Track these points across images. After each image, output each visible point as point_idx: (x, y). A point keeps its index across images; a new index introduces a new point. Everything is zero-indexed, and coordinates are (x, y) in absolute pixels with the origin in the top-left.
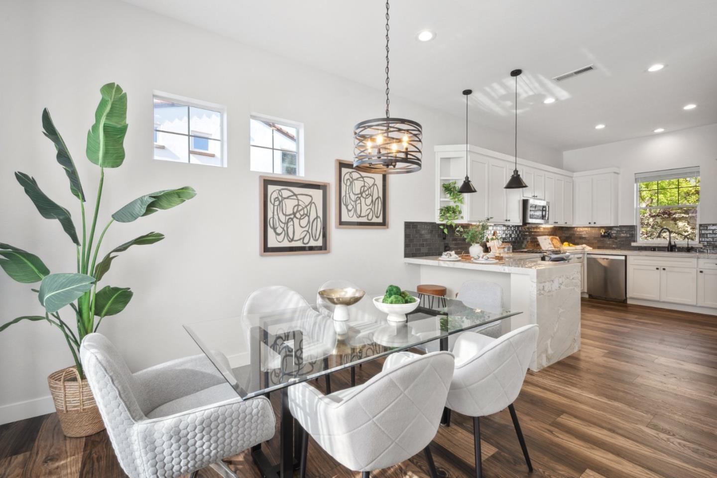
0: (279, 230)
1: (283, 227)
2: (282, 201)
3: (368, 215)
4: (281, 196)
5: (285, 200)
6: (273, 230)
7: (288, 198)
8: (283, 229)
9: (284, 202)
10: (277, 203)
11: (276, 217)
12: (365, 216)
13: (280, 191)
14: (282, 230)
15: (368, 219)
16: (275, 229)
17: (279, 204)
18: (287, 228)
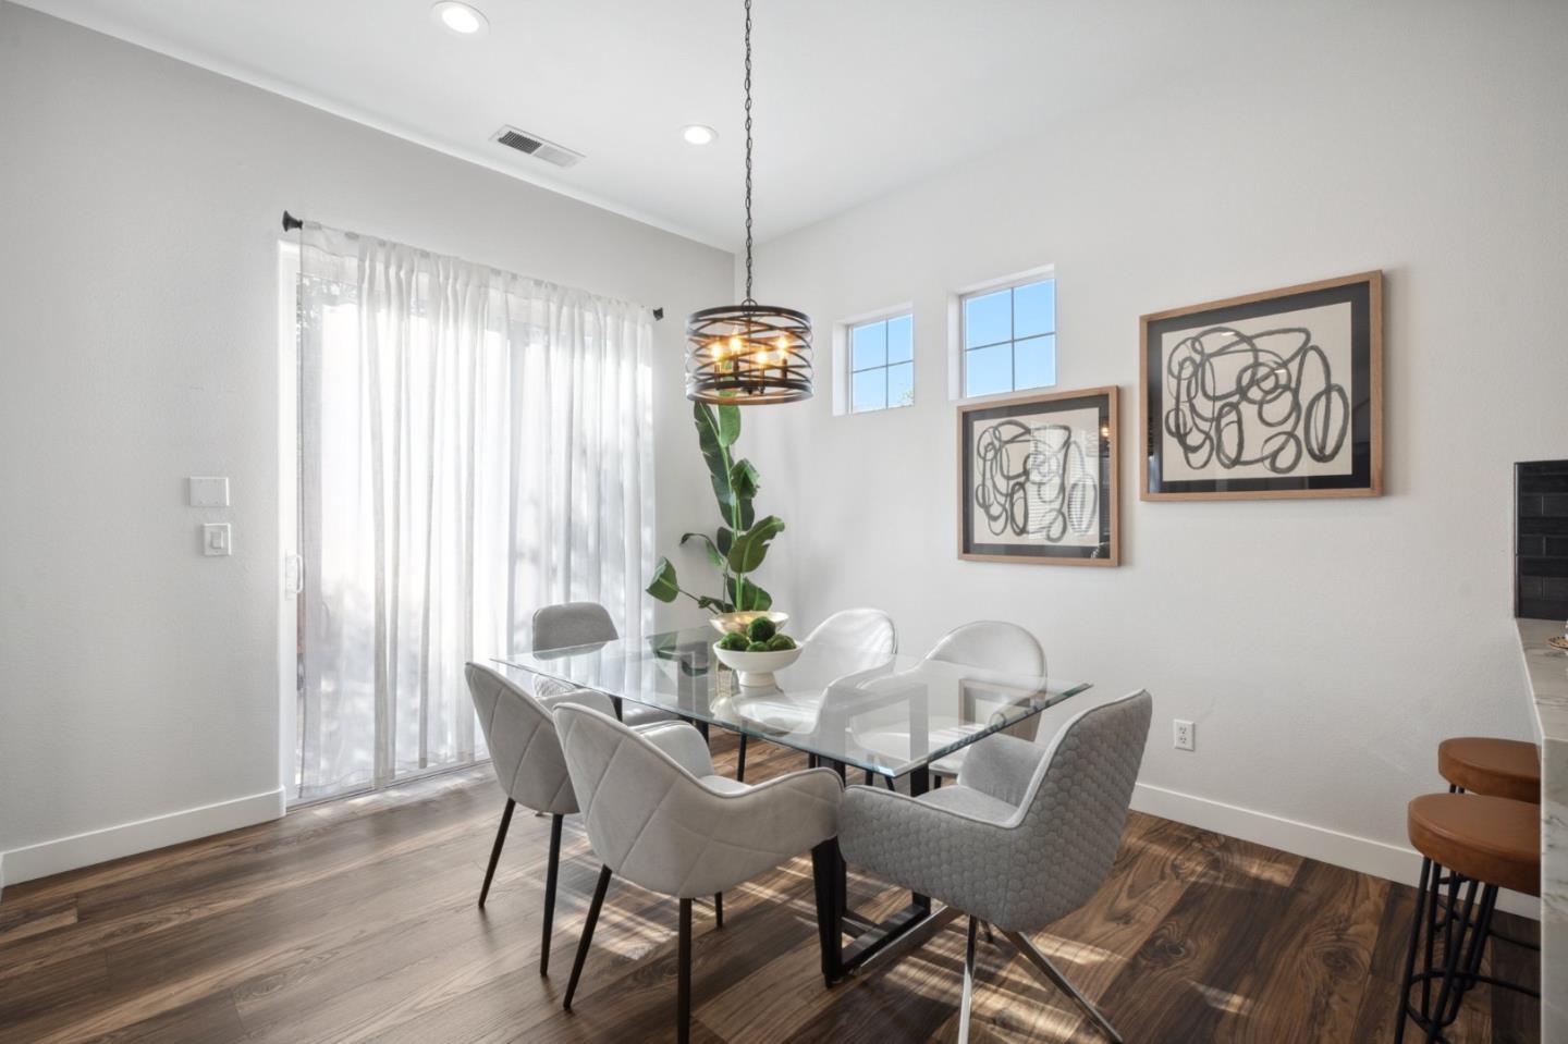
0: (996, 510)
1: (1003, 502)
2: (1000, 449)
3: (1274, 456)
4: (999, 440)
5: (1008, 446)
6: (982, 510)
7: (1012, 440)
8: (1003, 506)
9: (1004, 450)
10: (990, 455)
11: (989, 483)
12: (1261, 460)
13: (996, 428)
14: (1000, 509)
15: (1274, 468)
16: (986, 507)
17: (995, 457)
18: (1012, 505)
